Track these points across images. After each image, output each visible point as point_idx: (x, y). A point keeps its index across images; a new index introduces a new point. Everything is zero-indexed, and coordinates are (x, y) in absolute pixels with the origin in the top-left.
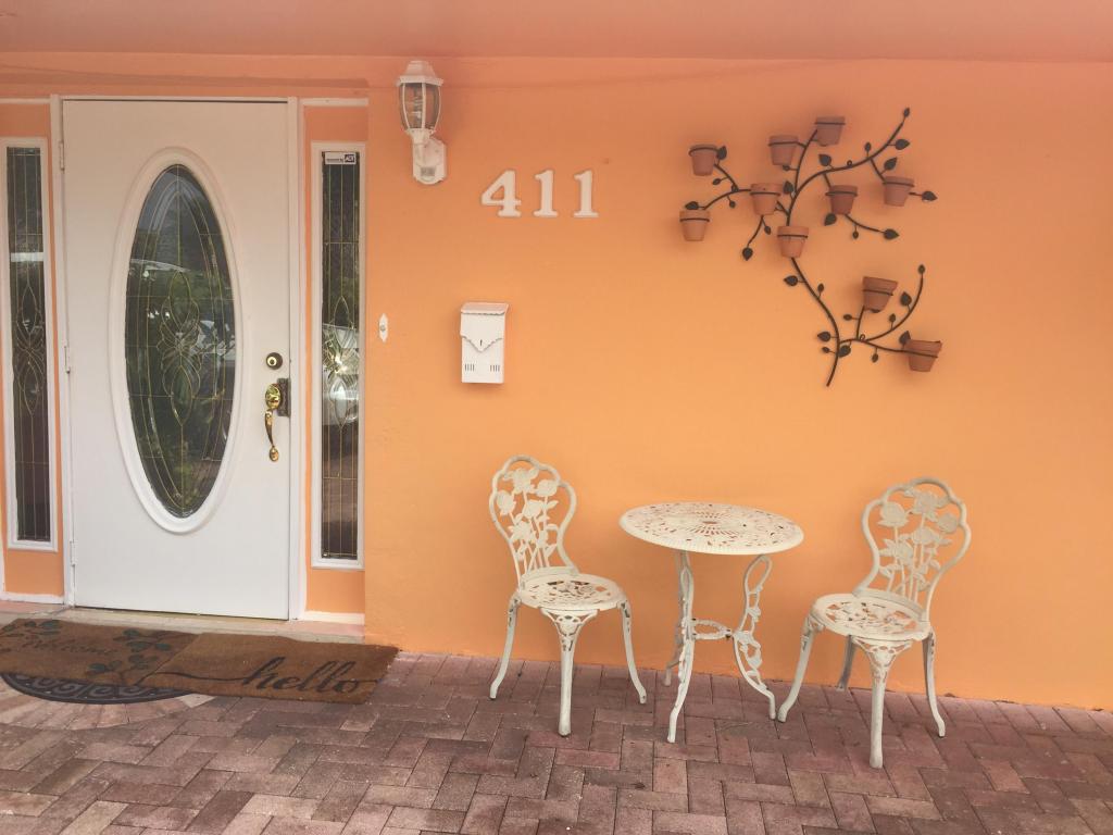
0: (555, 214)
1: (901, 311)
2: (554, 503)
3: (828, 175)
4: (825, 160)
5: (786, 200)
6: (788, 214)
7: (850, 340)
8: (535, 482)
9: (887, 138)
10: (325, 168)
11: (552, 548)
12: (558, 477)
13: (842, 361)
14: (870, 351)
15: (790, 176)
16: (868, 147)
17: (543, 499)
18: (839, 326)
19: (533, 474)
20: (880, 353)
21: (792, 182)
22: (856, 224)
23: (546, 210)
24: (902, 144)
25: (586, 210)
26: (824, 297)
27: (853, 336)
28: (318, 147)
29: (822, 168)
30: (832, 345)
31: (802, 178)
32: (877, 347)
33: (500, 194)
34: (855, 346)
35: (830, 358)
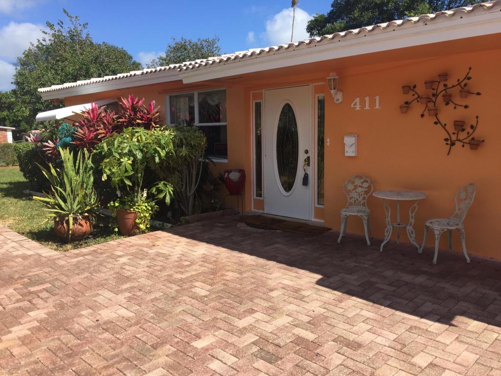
0: (369, 108)
1: (471, 131)
2: (367, 189)
3: (447, 90)
4: (445, 85)
5: (434, 99)
6: (435, 103)
7: (455, 141)
8: (362, 183)
9: (464, 77)
10: (319, 101)
11: (363, 201)
12: (369, 182)
13: (453, 147)
14: (462, 144)
15: (435, 92)
16: (458, 80)
17: (364, 188)
18: (452, 136)
19: (362, 180)
20: (465, 144)
21: (435, 93)
22: (456, 104)
23: (367, 107)
24: (469, 78)
25: (377, 107)
26: (446, 127)
27: (456, 139)
28: (317, 95)
29: (445, 88)
30: (449, 142)
31: (438, 92)
32: (464, 142)
33: (355, 104)
34: (457, 143)
35: (449, 146)
